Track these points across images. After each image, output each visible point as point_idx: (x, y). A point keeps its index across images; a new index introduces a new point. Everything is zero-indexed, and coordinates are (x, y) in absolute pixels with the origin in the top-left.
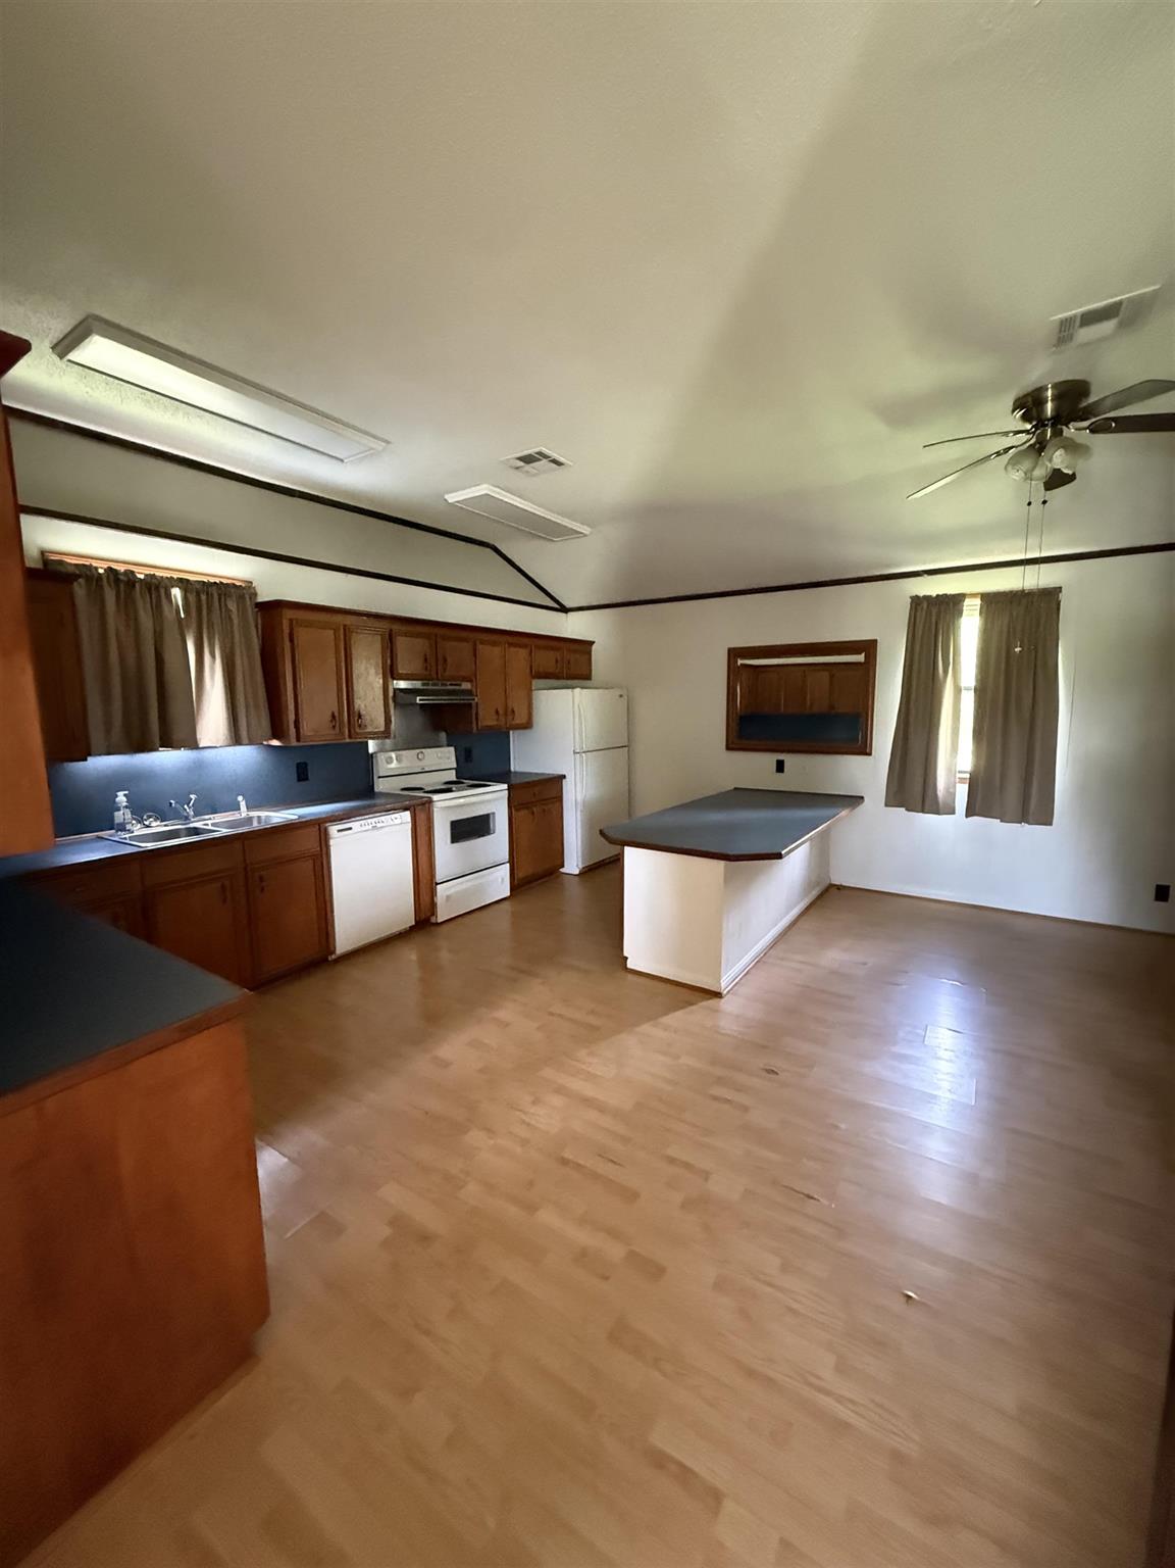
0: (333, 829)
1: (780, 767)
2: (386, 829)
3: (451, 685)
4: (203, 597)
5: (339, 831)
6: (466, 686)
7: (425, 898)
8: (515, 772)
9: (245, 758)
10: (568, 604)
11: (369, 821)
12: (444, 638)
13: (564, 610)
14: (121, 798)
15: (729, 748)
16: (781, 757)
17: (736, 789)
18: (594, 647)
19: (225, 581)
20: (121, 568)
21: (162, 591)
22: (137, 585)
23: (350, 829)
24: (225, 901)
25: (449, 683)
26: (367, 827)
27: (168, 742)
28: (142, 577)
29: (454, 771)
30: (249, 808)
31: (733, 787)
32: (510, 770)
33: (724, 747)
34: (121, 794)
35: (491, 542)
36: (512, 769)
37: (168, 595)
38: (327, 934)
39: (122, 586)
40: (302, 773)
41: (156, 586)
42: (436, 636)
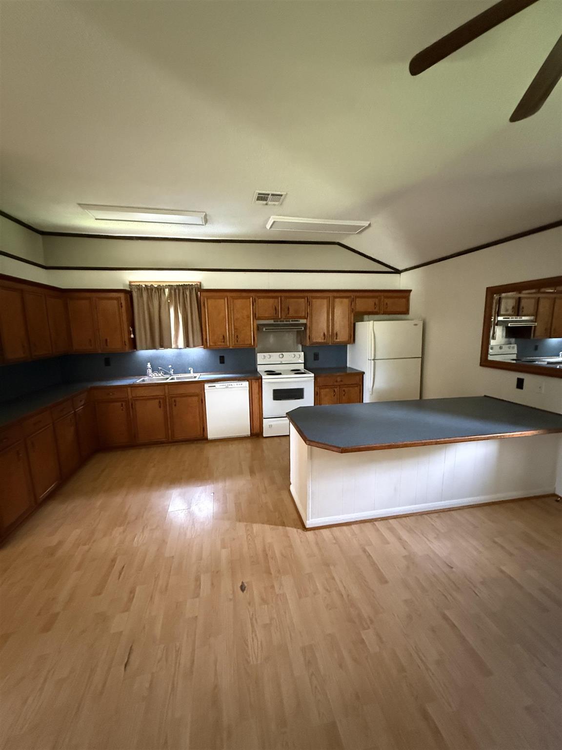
0: (206, 386)
1: (520, 384)
2: (233, 389)
3: (292, 321)
4: (177, 291)
5: (209, 387)
6: (303, 321)
7: (257, 424)
8: (349, 368)
9: (197, 353)
10: (400, 268)
11: (225, 384)
12: (286, 297)
13: (397, 271)
14: (149, 365)
15: (481, 365)
16: (521, 375)
17: (485, 396)
18: (412, 294)
19: (185, 284)
20: (149, 284)
21: (162, 290)
22: (154, 290)
23: (215, 386)
24: (160, 407)
25: (291, 320)
26: (223, 387)
27: (162, 346)
28: (156, 286)
29: (303, 364)
30: (194, 372)
31: (483, 395)
32: (347, 367)
33: (479, 364)
34: (149, 364)
35: (337, 241)
36: (348, 365)
37: (164, 291)
38: (204, 428)
39: (149, 290)
40: (222, 360)
41: (160, 289)
42: (281, 297)
